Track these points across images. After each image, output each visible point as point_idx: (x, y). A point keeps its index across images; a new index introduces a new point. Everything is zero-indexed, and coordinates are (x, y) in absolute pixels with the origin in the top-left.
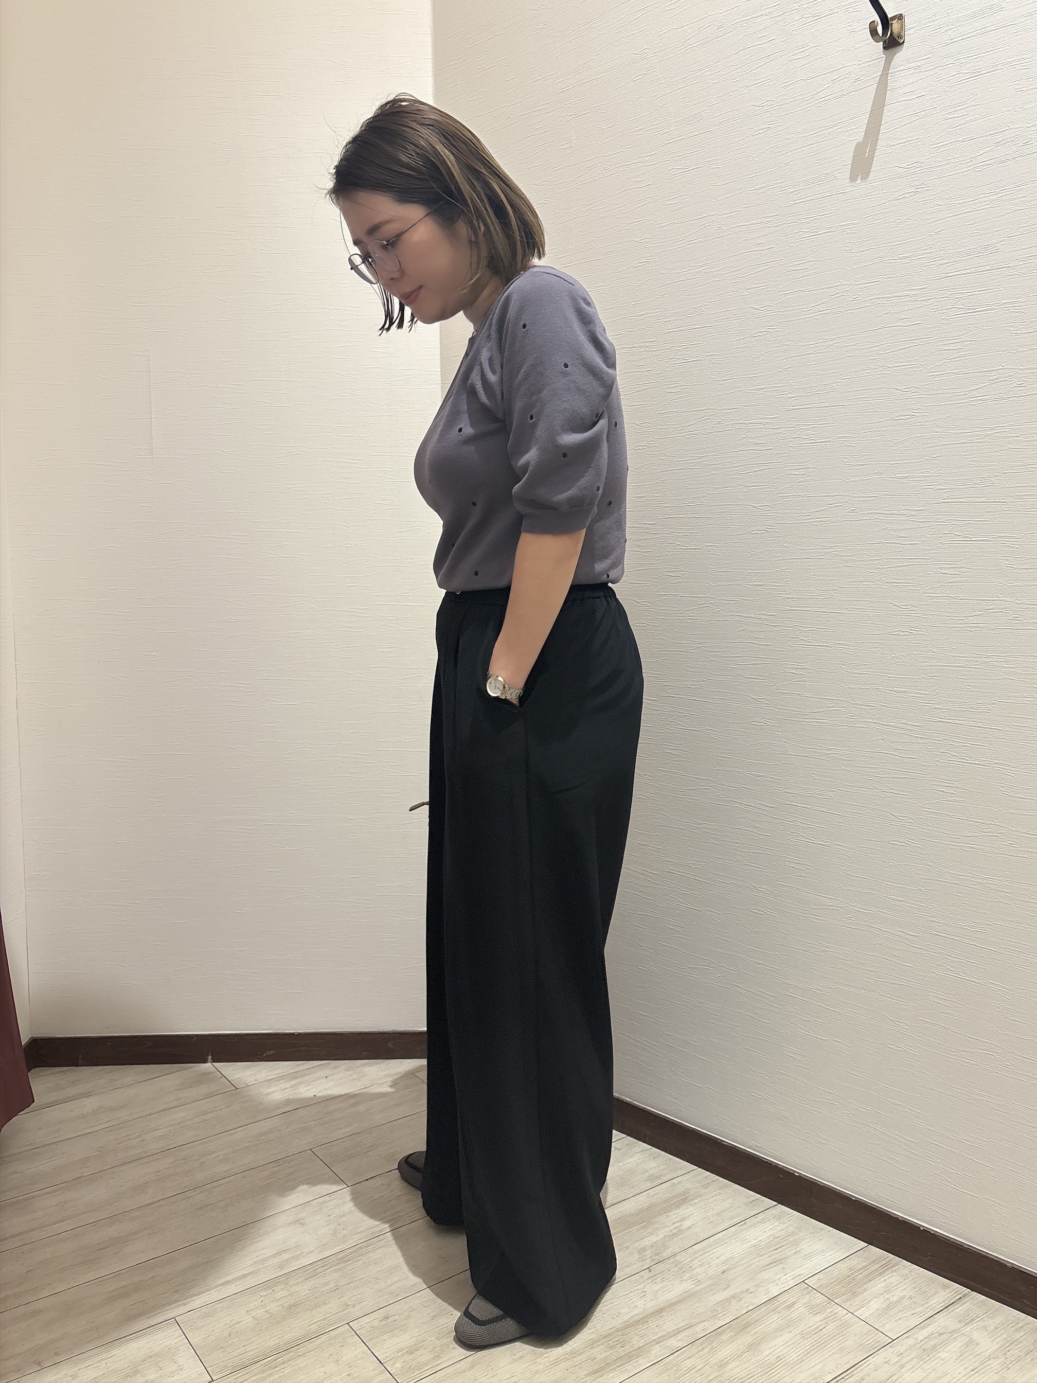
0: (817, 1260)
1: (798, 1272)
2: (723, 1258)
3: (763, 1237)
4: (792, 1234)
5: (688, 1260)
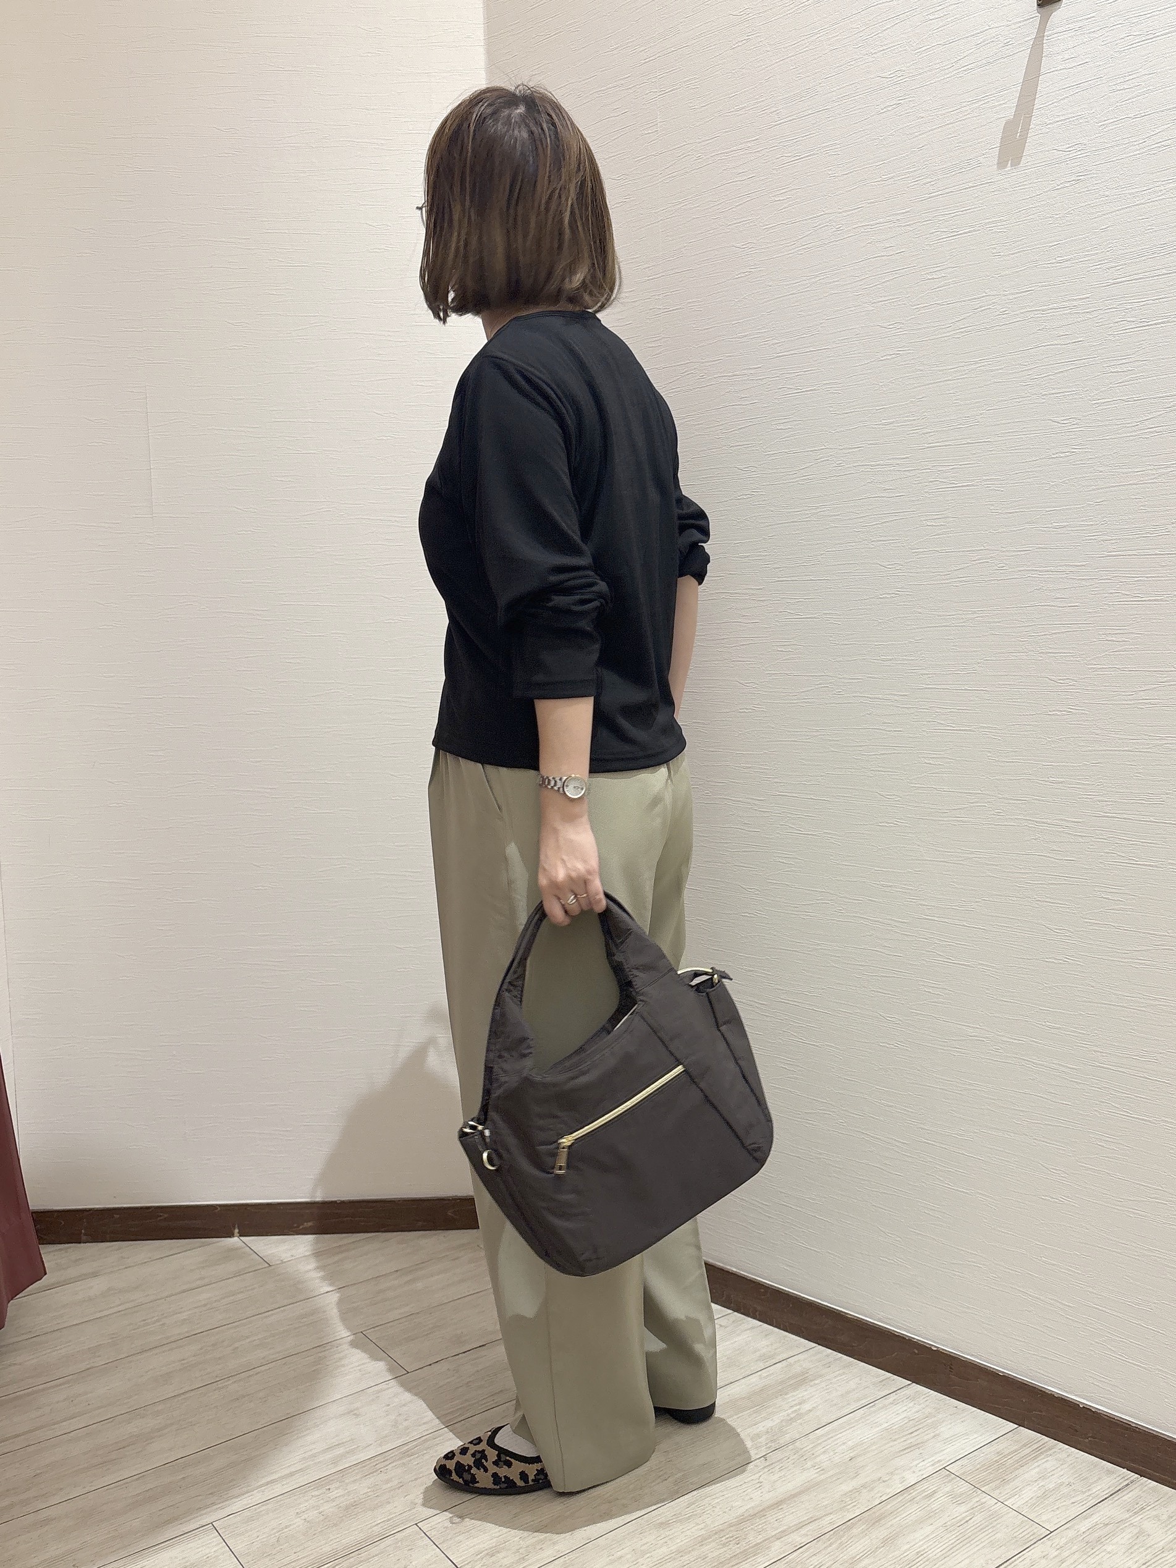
0: (959, 1444)
1: (937, 1457)
2: (849, 1444)
3: (896, 1420)
4: (930, 1415)
5: (810, 1447)
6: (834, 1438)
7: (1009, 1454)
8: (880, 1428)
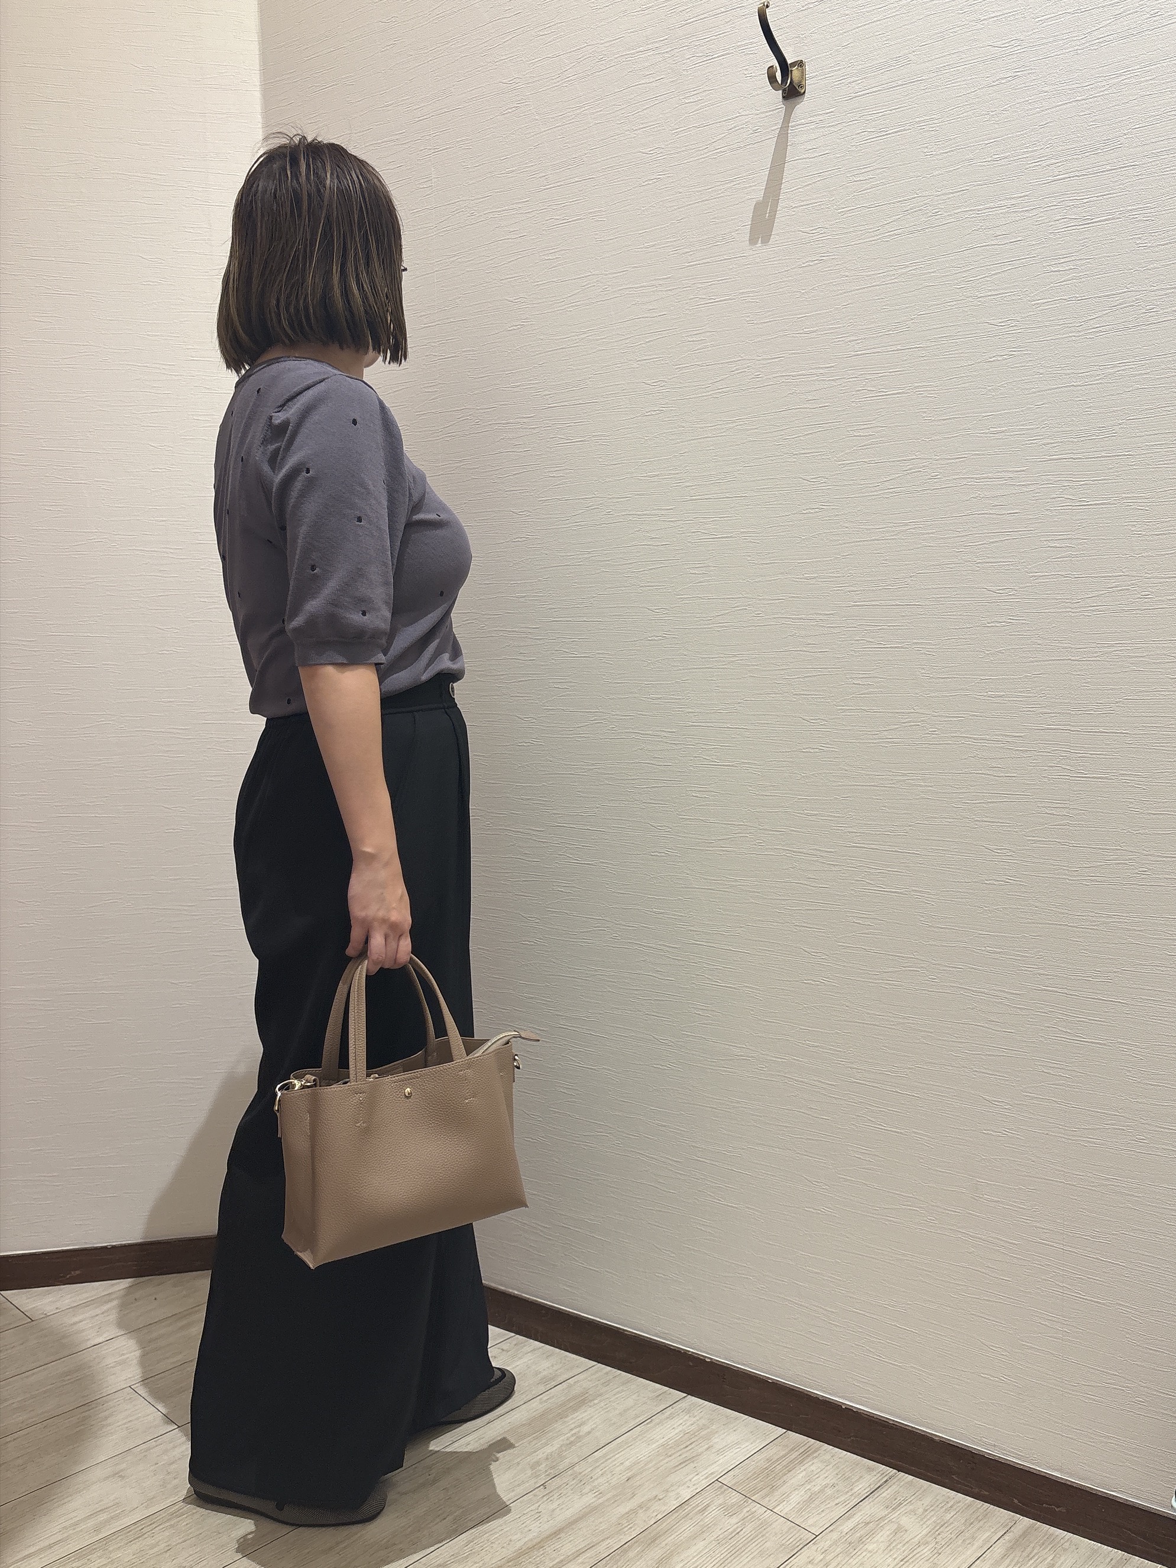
0: (731, 1454)
1: (710, 1470)
2: (627, 1463)
3: (672, 1434)
4: (704, 1427)
5: (589, 1470)
6: (613, 1459)
7: (778, 1460)
8: (657, 1444)
